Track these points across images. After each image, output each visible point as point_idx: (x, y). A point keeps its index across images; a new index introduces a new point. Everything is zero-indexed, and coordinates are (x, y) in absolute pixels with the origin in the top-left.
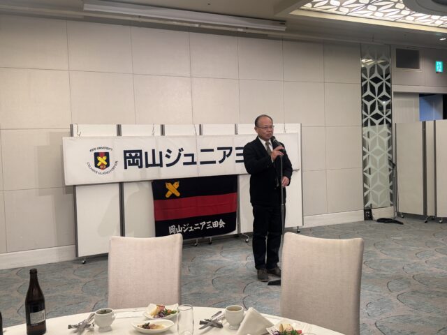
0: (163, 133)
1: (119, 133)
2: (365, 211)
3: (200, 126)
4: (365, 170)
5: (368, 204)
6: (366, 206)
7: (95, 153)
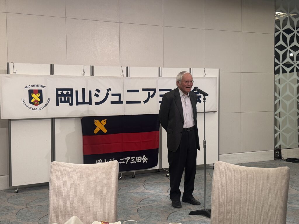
0: (92, 74)
1: (52, 72)
2: (275, 151)
3: (127, 68)
4: (275, 114)
5: (277, 145)
6: (276, 147)
7: (29, 91)
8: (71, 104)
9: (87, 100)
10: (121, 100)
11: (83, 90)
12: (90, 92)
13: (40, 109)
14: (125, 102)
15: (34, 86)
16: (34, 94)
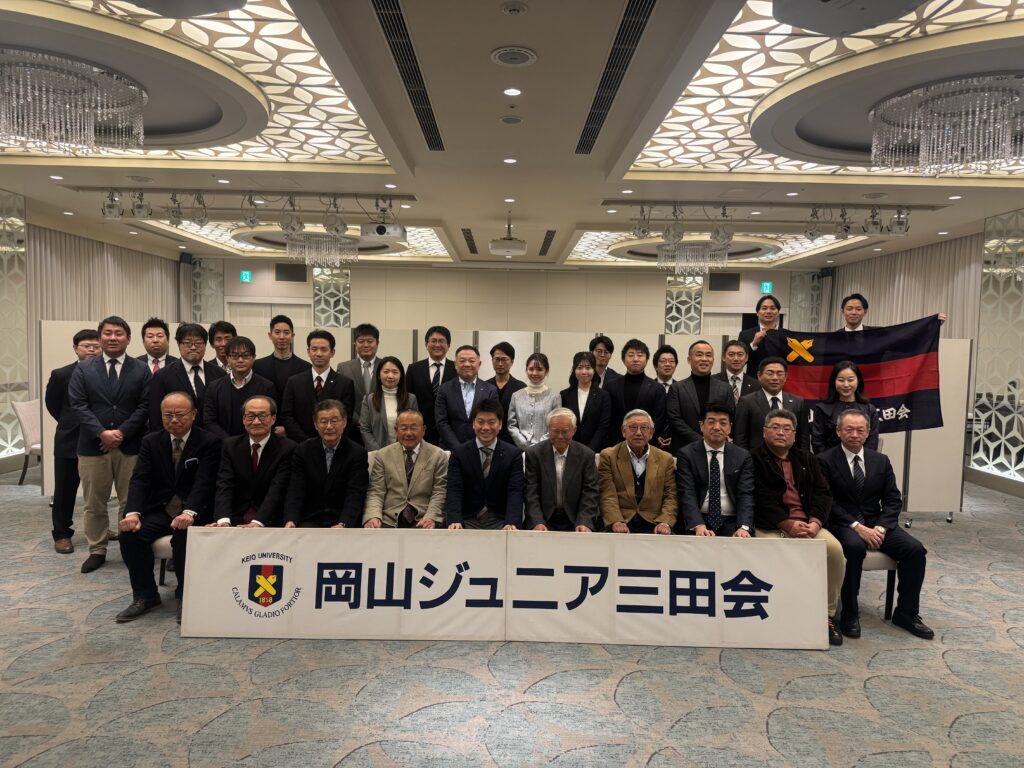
7: (252, 567)
8: (355, 605)
9: (398, 594)
10: (498, 598)
11: (391, 567)
12: (409, 573)
13: (274, 614)
14: (508, 604)
15: (263, 555)
16: (262, 577)
